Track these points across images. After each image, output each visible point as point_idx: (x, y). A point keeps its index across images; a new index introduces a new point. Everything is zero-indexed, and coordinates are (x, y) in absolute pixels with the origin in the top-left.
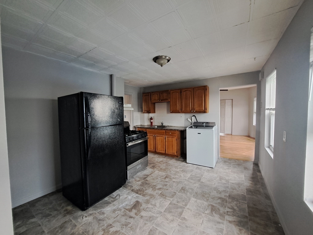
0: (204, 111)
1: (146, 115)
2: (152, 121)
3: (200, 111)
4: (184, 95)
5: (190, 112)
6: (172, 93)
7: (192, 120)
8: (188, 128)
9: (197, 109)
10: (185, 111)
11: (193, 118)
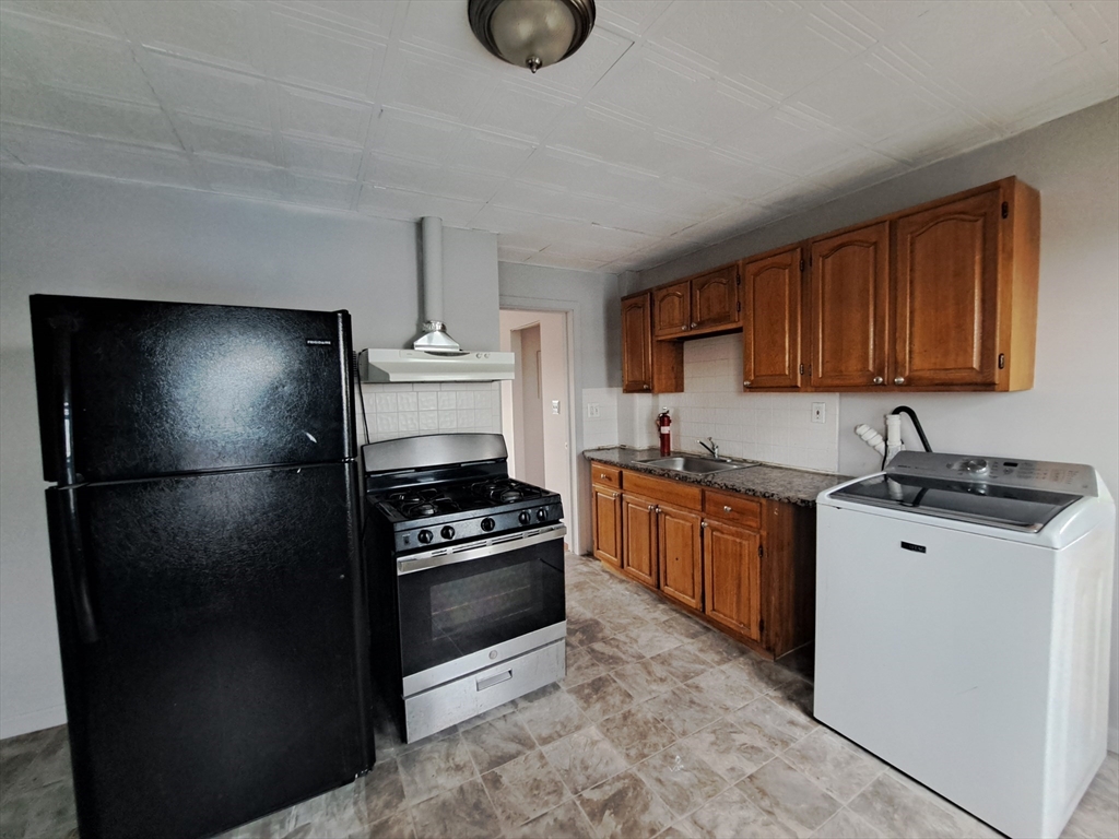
0: (979, 379)
1: (643, 404)
2: (665, 430)
3: (942, 376)
4: (828, 278)
5: (868, 385)
6: (756, 275)
7: (886, 440)
8: (833, 495)
9: (918, 361)
10: (829, 382)
11: (898, 424)
